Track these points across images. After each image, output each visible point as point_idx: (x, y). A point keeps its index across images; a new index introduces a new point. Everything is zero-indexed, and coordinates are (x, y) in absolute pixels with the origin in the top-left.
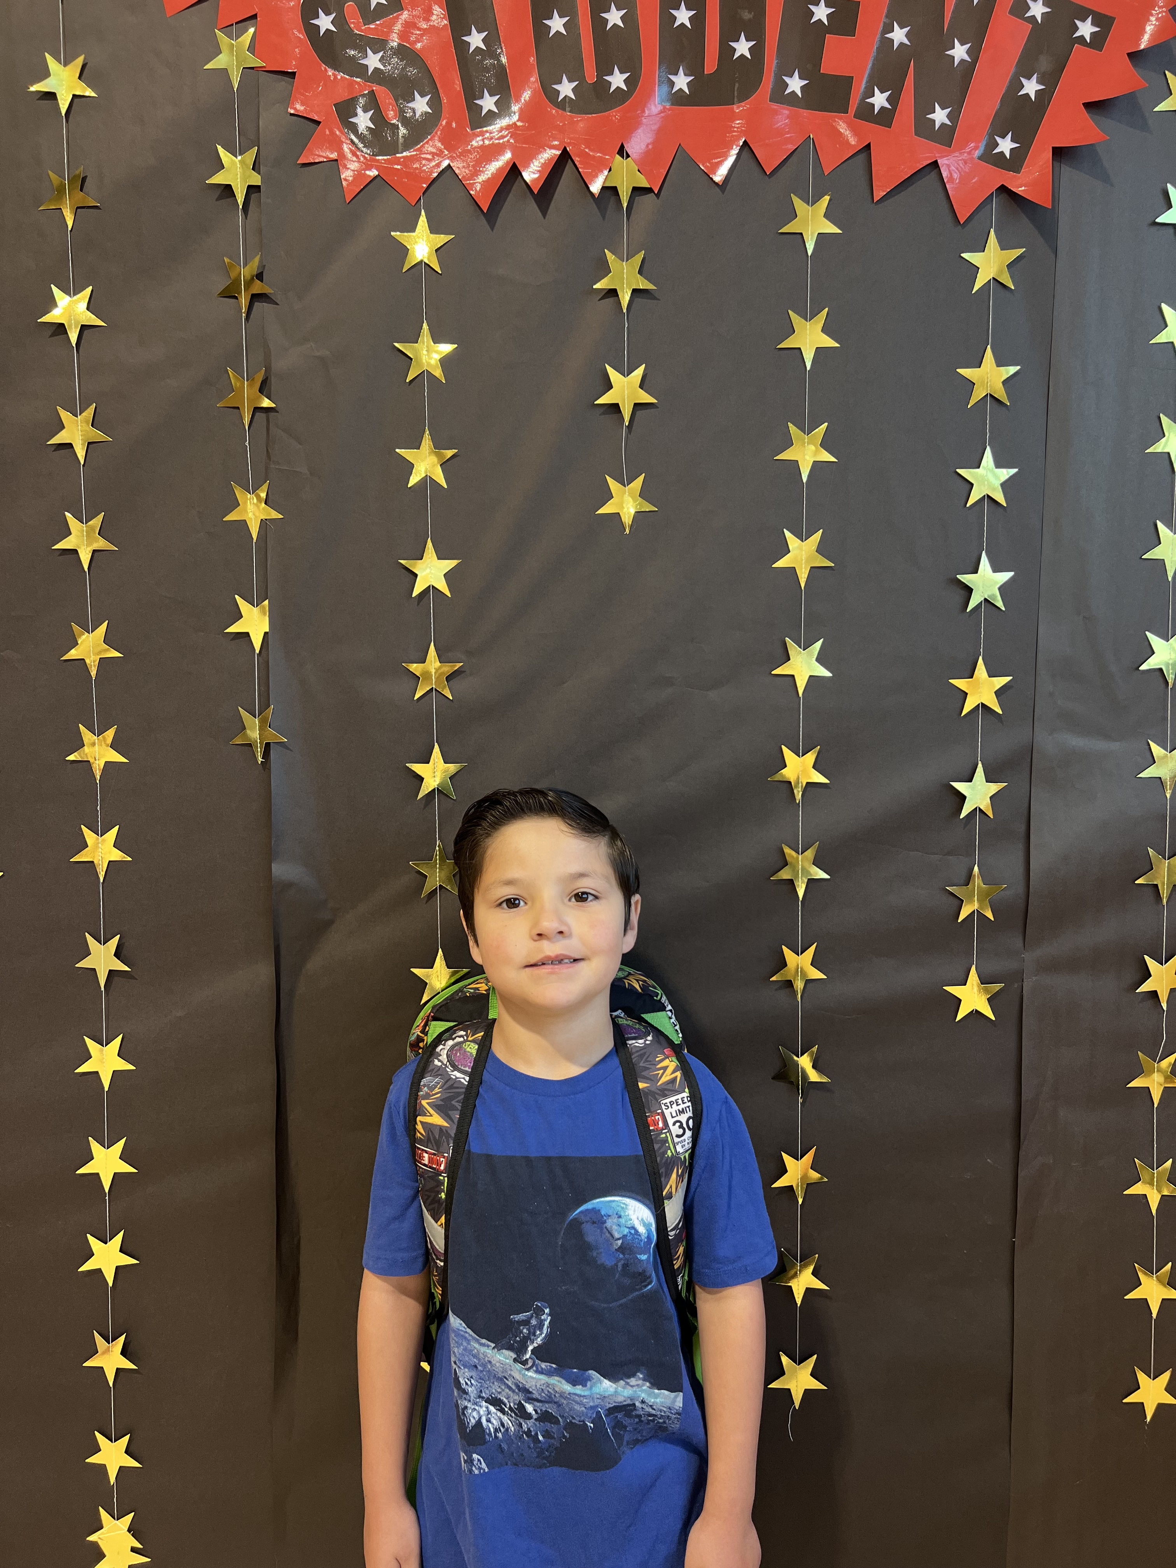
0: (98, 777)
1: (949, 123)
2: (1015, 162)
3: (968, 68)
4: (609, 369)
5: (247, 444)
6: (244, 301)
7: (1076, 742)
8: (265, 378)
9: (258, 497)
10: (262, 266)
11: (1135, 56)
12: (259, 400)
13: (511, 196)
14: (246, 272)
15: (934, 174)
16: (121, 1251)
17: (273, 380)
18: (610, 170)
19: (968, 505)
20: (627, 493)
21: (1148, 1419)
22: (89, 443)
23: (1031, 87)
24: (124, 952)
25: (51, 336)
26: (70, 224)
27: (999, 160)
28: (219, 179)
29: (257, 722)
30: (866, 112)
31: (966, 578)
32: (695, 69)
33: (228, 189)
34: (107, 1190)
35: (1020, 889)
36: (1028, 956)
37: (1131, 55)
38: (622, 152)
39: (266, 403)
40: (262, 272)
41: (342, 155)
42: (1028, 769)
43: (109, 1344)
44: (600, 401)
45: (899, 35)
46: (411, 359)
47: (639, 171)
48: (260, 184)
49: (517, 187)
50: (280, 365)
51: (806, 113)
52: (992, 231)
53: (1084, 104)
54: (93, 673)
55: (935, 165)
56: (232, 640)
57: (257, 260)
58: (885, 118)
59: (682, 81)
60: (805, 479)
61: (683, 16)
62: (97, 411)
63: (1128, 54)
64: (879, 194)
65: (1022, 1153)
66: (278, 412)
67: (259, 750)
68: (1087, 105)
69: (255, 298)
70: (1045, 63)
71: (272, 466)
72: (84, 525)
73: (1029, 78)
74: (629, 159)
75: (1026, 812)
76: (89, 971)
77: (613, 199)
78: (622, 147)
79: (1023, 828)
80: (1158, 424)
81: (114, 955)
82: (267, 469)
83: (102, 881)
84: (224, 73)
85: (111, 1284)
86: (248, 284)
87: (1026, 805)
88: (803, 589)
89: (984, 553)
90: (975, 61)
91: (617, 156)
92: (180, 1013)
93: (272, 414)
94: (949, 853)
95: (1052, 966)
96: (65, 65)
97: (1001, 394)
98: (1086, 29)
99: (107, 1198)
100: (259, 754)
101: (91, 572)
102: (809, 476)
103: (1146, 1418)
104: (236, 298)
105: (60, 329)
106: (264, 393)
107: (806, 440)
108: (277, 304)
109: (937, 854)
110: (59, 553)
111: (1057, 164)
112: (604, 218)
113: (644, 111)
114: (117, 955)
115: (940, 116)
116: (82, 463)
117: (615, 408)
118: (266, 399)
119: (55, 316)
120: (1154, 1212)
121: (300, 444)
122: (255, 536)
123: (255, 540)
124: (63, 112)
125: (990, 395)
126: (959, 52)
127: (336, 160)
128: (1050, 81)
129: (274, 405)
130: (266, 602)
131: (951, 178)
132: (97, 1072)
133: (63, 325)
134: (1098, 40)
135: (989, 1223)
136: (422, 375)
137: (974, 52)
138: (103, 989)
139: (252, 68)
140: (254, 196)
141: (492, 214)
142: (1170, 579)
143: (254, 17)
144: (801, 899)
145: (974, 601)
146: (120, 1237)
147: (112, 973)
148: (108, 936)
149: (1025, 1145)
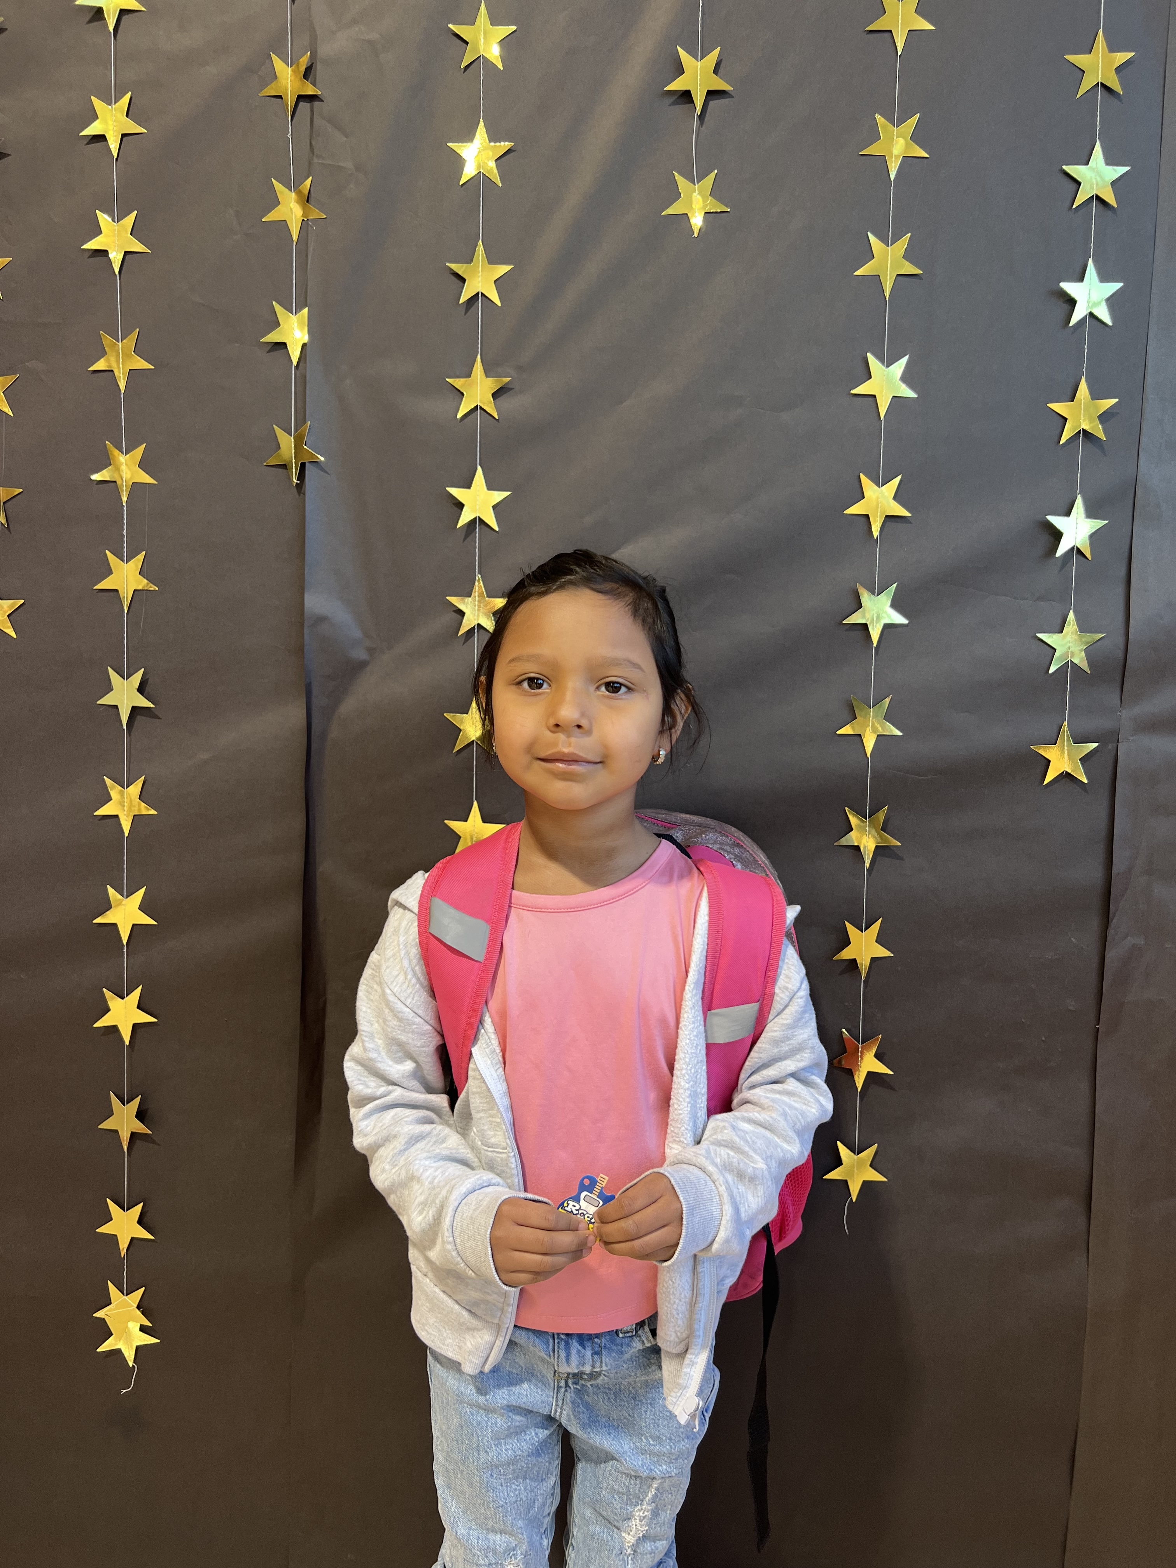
0: (124, 499)
4: (681, 52)
5: (289, 136)
8: (310, 64)
9: (299, 193)
12: (303, 88)
16: (138, 1007)
17: (319, 68)
19: (1074, 207)
20: (697, 192)
22: (123, 136)
24: (148, 689)
25: (87, 21)
29: (293, 440)
31: (1069, 288)
34: (125, 943)
35: (1121, 641)
36: (1125, 714)
39: (310, 91)
42: (1131, 504)
43: (124, 1105)
44: (668, 89)
46: (467, 43)
50: (325, 50)
54: (122, 385)
56: (269, 351)
60: (892, 177)
62: (133, 101)
65: (1111, 932)
66: (322, 101)
67: (294, 470)
71: (316, 160)
72: (116, 224)
75: (1126, 554)
76: (110, 709)
79: (1123, 571)
81: (138, 691)
82: (310, 163)
83: (126, 611)
85: (127, 1042)
87: (1127, 547)
88: (887, 299)
89: (1090, 261)
92: (205, 756)
93: (316, 103)
94: (1040, 599)
95: (1152, 726)
97: (1115, 84)
99: (125, 950)
100: (294, 475)
101: (122, 275)
102: (898, 173)
105: (97, 13)
106: (309, 80)
107: (895, 133)
109: (1027, 599)
110: (88, 254)
114: (141, 690)
116: (115, 156)
117: (686, 96)
118: (311, 87)
121: (347, 136)
122: (295, 238)
123: (295, 243)
125: (1102, 83)
129: (319, 91)
130: (306, 310)
132: (117, 816)
135: (1071, 1008)
136: (479, 59)
138: (125, 727)
144: (875, 645)
145: (1078, 314)
146: (137, 992)
147: (135, 710)
148: (131, 672)
149: (1114, 923)
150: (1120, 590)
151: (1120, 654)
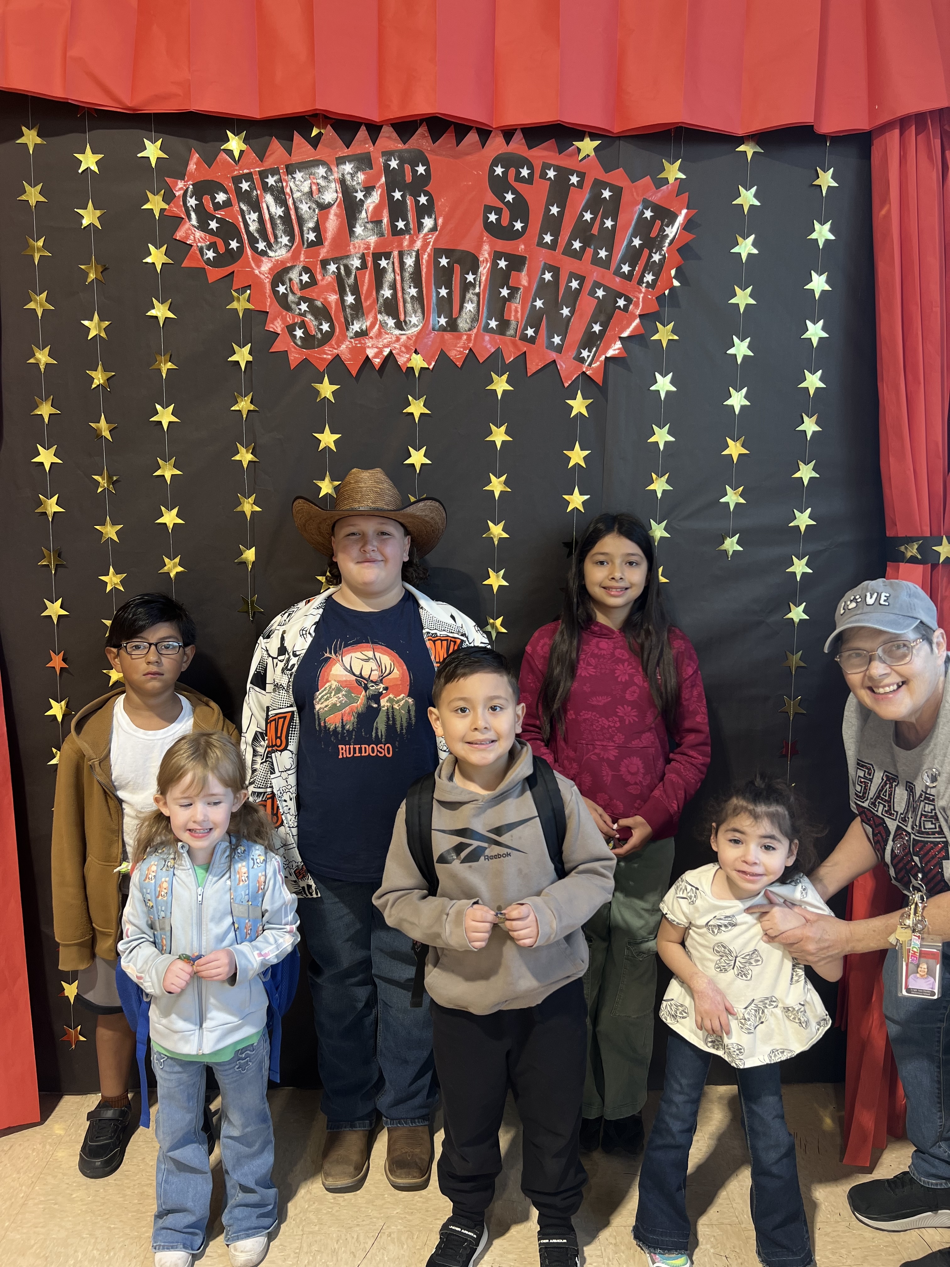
3: (569, 319)
4: (409, 447)
5: (245, 478)
6: (243, 412)
8: (254, 447)
9: (251, 501)
12: (250, 457)
13: (366, 370)
14: (245, 399)
15: (554, 365)
17: (257, 448)
18: (411, 360)
23: (597, 328)
25: (155, 427)
26: (163, 375)
28: (233, 358)
29: (250, 602)
33: (237, 363)
38: (416, 352)
40: (252, 399)
44: (405, 463)
45: (539, 304)
46: (321, 441)
47: (423, 360)
48: (252, 360)
49: (368, 366)
51: (497, 337)
52: (579, 392)
54: (173, 579)
55: (554, 361)
56: (236, 565)
57: (250, 396)
58: (532, 340)
60: (496, 499)
62: (175, 460)
66: (260, 464)
69: (249, 411)
70: (603, 318)
72: (170, 512)
73: (596, 324)
74: (419, 355)
77: (412, 372)
80: (651, 476)
82: (255, 488)
84: (235, 311)
88: (495, 546)
91: (414, 354)
93: (255, 463)
96: (162, 304)
97: (582, 463)
100: (250, 616)
102: (499, 497)
104: (240, 411)
106: (253, 454)
108: (259, 414)
112: (408, 380)
115: (557, 340)
116: (169, 484)
117: (413, 466)
118: (253, 457)
119: (158, 418)
121: (269, 477)
122: (247, 518)
124: (161, 325)
125: (578, 463)
126: (566, 311)
129: (259, 461)
130: (252, 548)
133: (161, 422)
136: (325, 448)
137: (572, 312)
139: (249, 309)
140: (248, 365)
141: (357, 377)
143: (250, 286)
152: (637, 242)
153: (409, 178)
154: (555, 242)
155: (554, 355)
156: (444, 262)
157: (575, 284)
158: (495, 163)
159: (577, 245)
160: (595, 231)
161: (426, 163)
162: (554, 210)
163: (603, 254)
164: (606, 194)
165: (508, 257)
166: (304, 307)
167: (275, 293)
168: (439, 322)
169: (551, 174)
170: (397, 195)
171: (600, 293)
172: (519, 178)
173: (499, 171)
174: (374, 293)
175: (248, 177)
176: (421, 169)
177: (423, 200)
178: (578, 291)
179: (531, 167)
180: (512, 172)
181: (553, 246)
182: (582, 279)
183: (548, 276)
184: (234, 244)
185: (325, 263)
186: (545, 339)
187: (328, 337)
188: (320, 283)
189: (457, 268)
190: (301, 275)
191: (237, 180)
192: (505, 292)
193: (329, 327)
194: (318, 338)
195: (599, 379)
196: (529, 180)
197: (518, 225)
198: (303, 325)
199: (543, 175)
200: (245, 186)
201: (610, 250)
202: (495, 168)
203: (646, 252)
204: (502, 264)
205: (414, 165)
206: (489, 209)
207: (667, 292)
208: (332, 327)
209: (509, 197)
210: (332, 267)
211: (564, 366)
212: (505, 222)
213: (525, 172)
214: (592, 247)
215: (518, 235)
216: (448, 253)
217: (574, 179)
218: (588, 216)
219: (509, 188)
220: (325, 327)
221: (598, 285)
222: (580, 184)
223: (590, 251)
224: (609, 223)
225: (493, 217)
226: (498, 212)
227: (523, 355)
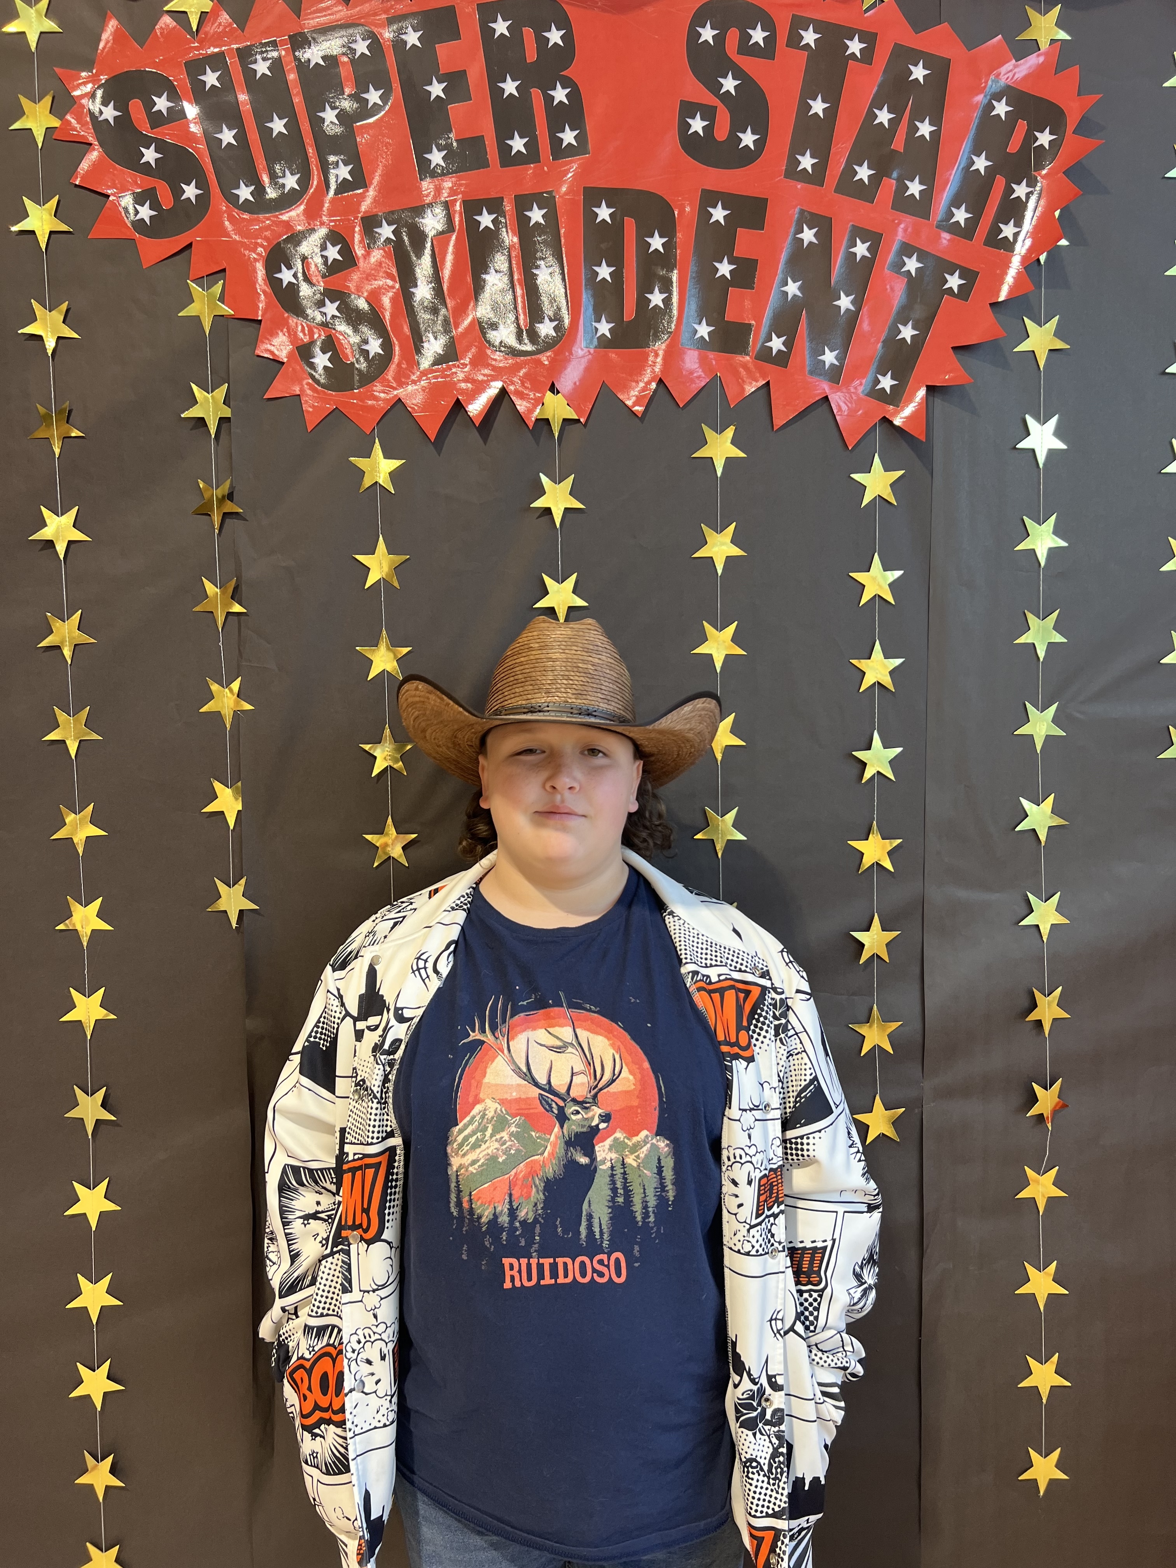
0: (85, 944)
1: (837, 363)
2: (896, 397)
3: (853, 317)
4: (545, 577)
5: (220, 644)
6: (216, 519)
7: (962, 894)
8: (236, 585)
9: (231, 691)
10: (232, 487)
11: (995, 305)
12: (231, 605)
13: (455, 426)
14: (218, 492)
15: (825, 406)
16: (108, 1378)
17: (244, 588)
18: (543, 404)
19: (861, 692)
21: (1042, 1493)
22: (76, 645)
23: (907, 333)
24: (111, 1101)
25: (40, 550)
26: (57, 451)
27: (880, 395)
28: (193, 412)
29: (231, 893)
30: (765, 355)
31: (860, 755)
32: (616, 317)
33: (201, 422)
34: (94, 1323)
35: (918, 1025)
36: (926, 1084)
37: (992, 305)
38: (553, 389)
39: (237, 608)
40: (232, 492)
41: (302, 390)
42: (920, 918)
43: (98, 1464)
44: (536, 606)
45: (793, 288)
46: (369, 569)
47: (568, 404)
48: (230, 416)
49: (459, 418)
50: (249, 575)
51: (711, 355)
52: (876, 455)
53: (952, 348)
54: (80, 850)
55: (826, 398)
56: (209, 820)
57: (228, 484)
58: (782, 359)
59: (604, 328)
60: (718, 671)
61: (604, 272)
62: (83, 617)
63: (990, 304)
64: (779, 422)
65: (925, 1260)
66: (248, 616)
67: (233, 917)
68: (954, 348)
69: (226, 516)
70: (919, 312)
71: (244, 664)
72: (72, 718)
73: (905, 325)
74: (560, 394)
75: (919, 957)
76: (77, 1121)
77: (546, 427)
78: (553, 385)
79: (917, 970)
80: (1024, 618)
81: (101, 1106)
82: (239, 666)
83: (89, 1039)
84: (197, 320)
85: (99, 1409)
86: (221, 501)
87: (919, 950)
88: (719, 765)
89: (876, 733)
90: (859, 310)
91: (549, 392)
92: (163, 1156)
93: (243, 618)
94: (854, 994)
95: (948, 1093)
96: (50, 311)
97: (888, 595)
98: (954, 282)
99: (95, 1329)
100: (233, 921)
101: (78, 760)
102: (722, 668)
103: (1039, 1492)
104: (210, 515)
105: (50, 544)
106: (236, 600)
107: (719, 636)
108: (245, 520)
109: (843, 996)
110: (47, 743)
111: (931, 398)
112: (538, 444)
113: (571, 354)
114: (103, 1105)
115: (829, 357)
116: (69, 663)
118: (237, 605)
119: (46, 534)
120: (1042, 1309)
121: (269, 643)
122: (228, 726)
123: (228, 729)
124: (50, 352)
125: (879, 596)
126: (845, 302)
127: (299, 395)
128: (924, 326)
129: (245, 611)
130: (239, 784)
131: (840, 409)
132: (85, 1214)
133: (52, 541)
134: (964, 292)
135: (897, 1323)
136: (378, 582)
137: (858, 303)
138: (90, 1137)
139: (223, 316)
141: (439, 442)
142: (1039, 752)
143: (224, 270)
145: (868, 774)
146: (106, 1365)
147: (98, 1122)
148: (96, 1088)
149: (928, 1253)
150: (917, 987)
151: (919, 1038)
152: (981, 164)
153: (531, 55)
154: (820, 168)
155: (825, 387)
156: (604, 213)
157: (861, 249)
158: (699, 20)
159: (864, 173)
160: (898, 144)
161: (564, 23)
162: (818, 107)
163: (915, 188)
164: (919, 73)
165: (729, 201)
166: (331, 309)
167: (274, 283)
168: (597, 329)
169: (810, 37)
170: (510, 87)
171: (912, 265)
172: (747, 48)
173: (707, 34)
174: (469, 279)
175: (217, 62)
176: (555, 36)
177: (560, 95)
178: (868, 263)
179: (769, 25)
180: (733, 35)
181: (817, 176)
182: (875, 240)
183: (808, 235)
184: (191, 191)
185: (370, 224)
186: (807, 357)
187: (380, 364)
188: (361, 263)
189: (630, 225)
190: (323, 248)
191: (196, 68)
192: (725, 269)
193: (382, 346)
194: (359, 370)
195: (918, 432)
196: (768, 50)
197: (748, 139)
198: (330, 345)
199: (794, 40)
200: (211, 79)
201: (929, 180)
202: (700, 30)
203: (1000, 181)
204: (719, 214)
205: (542, 27)
206: (689, 109)
207: (1043, 258)
208: (387, 345)
209: (729, 84)
210: (386, 231)
211: (844, 407)
212: (721, 134)
213: (758, 36)
214: (895, 175)
215: (748, 157)
216: (611, 196)
217: (855, 47)
218: (884, 117)
219: (726, 66)
220: (375, 346)
221: (907, 250)
222: (868, 55)
223: (890, 183)
224: (925, 129)
225: (697, 125)
226: (709, 114)
227: (764, 390)
